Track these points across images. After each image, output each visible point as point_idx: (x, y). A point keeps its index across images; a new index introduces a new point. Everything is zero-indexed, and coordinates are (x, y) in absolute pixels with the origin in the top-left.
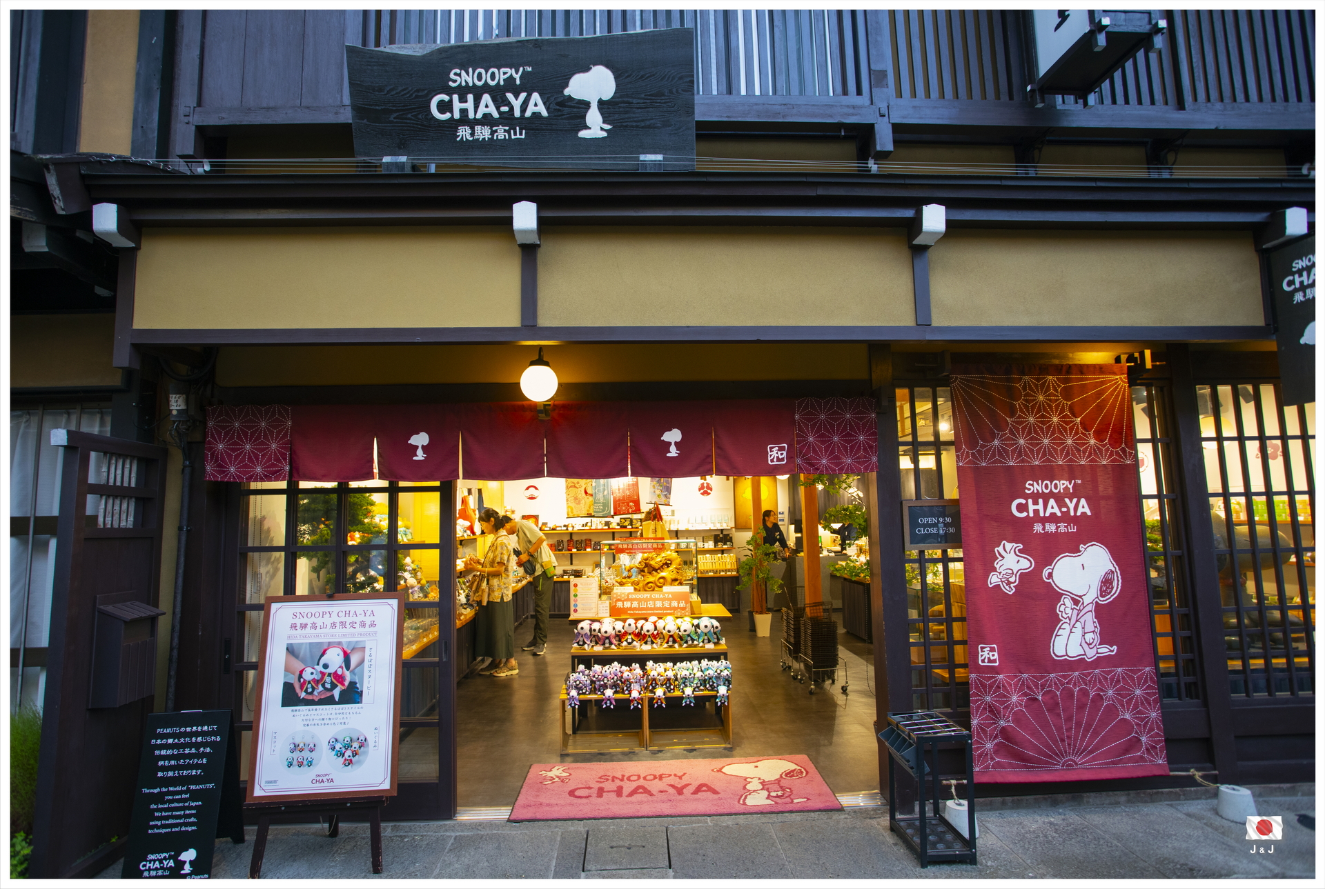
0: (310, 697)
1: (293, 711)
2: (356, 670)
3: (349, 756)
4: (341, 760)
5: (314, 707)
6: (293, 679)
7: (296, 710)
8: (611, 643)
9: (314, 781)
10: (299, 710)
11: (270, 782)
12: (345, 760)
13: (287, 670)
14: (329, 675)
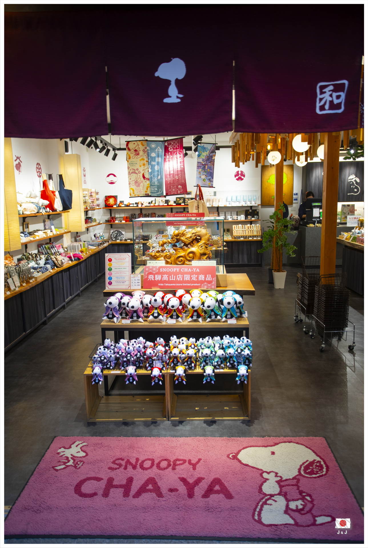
8: (138, 317)
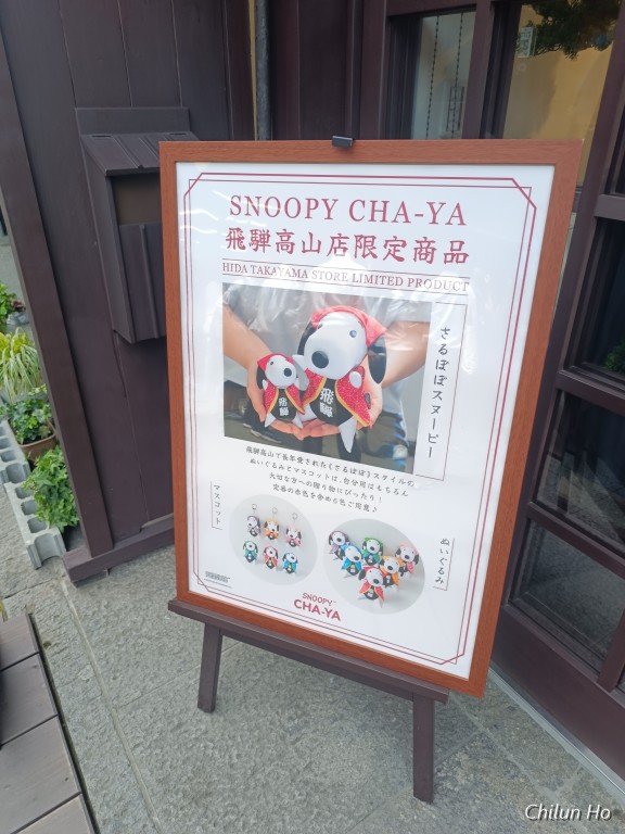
0: (285, 428)
1: (249, 449)
2: (401, 385)
3: (376, 581)
7: (257, 451)
10: (264, 453)
11: (217, 577)
12: (367, 584)
13: (231, 353)
14: (330, 384)
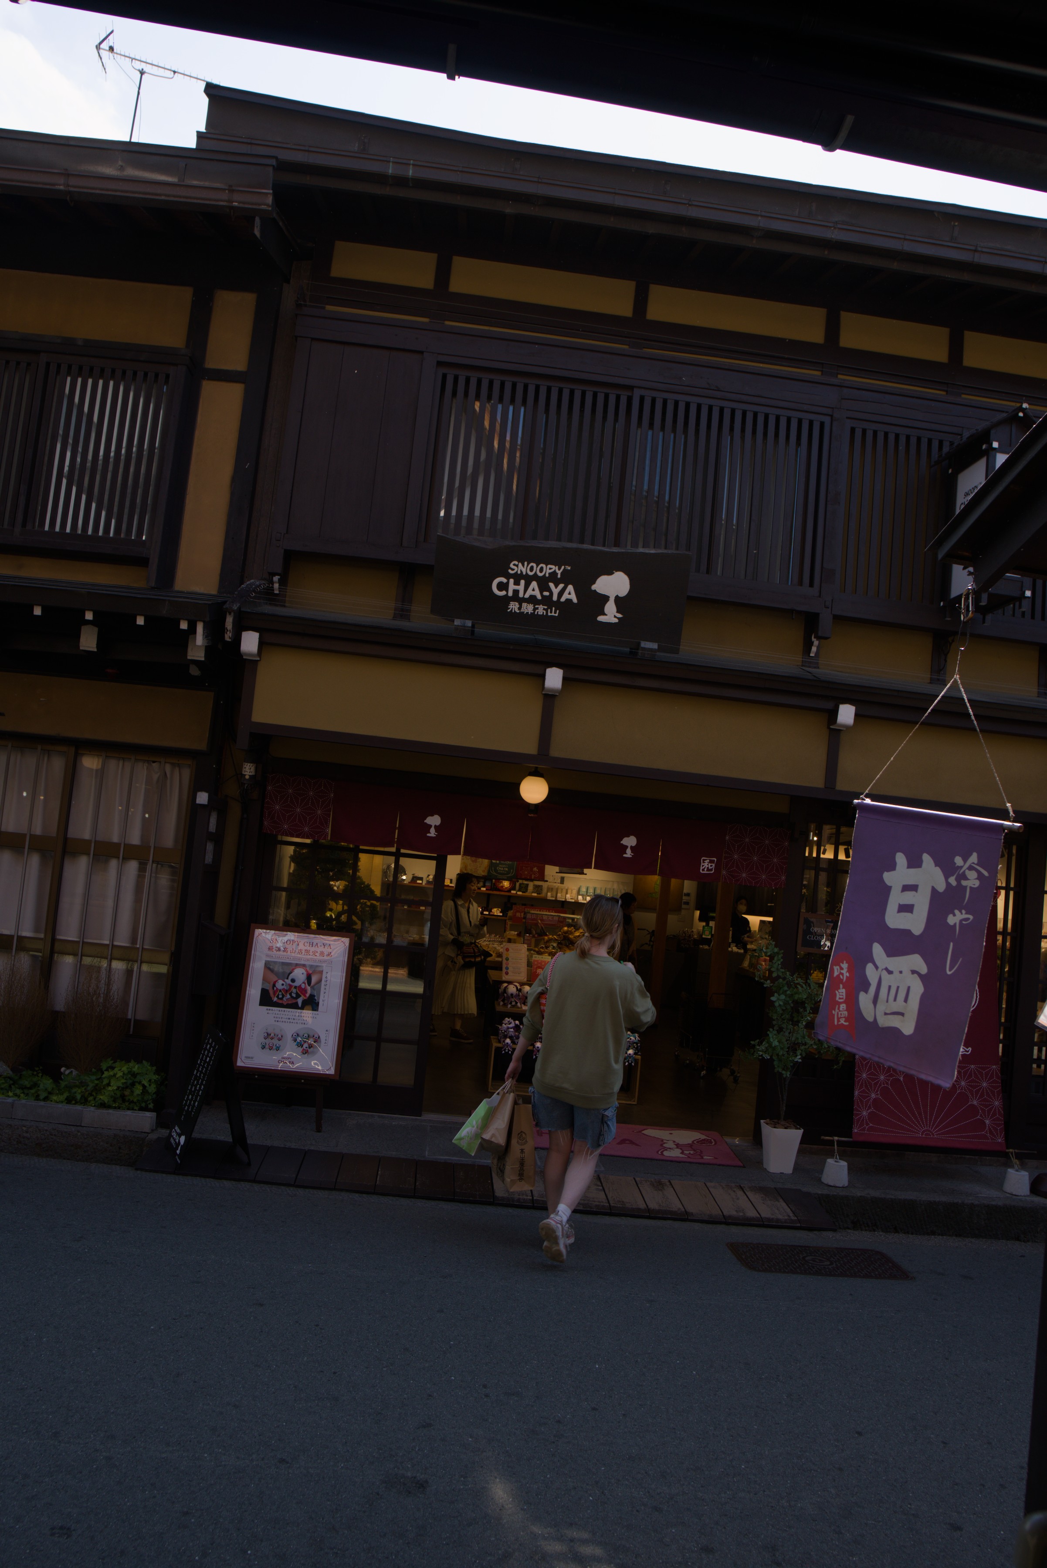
0: (280, 1002)
1: (267, 1009)
2: (315, 987)
3: (306, 1048)
4: (300, 1049)
5: (283, 1009)
6: (269, 987)
7: (270, 1010)
9: (280, 1062)
11: (249, 1058)
12: (303, 1049)
13: (265, 979)
